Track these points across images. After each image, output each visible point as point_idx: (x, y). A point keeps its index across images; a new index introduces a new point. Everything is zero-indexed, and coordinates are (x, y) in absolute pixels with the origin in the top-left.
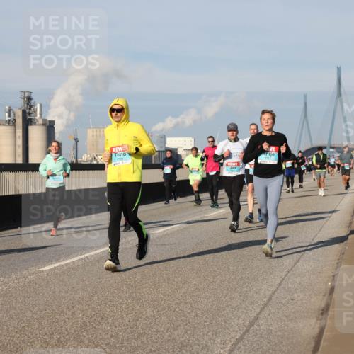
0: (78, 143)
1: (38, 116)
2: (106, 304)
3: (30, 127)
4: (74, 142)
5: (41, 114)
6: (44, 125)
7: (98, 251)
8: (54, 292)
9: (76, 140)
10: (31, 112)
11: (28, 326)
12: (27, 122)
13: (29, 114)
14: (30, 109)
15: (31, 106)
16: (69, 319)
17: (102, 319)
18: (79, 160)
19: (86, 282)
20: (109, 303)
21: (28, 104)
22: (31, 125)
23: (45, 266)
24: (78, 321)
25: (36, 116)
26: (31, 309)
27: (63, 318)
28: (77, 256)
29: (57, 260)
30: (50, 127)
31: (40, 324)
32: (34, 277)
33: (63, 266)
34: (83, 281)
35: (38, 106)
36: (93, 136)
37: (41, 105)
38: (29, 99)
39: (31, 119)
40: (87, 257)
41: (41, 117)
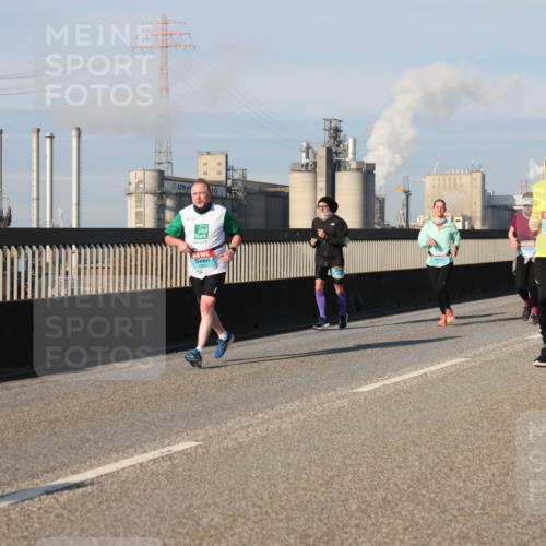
0: (411, 197)
1: (351, 156)
2: (457, 447)
3: (338, 174)
4: (404, 196)
5: (354, 154)
6: (358, 170)
7: (443, 365)
8: (376, 426)
9: (408, 193)
10: (339, 150)
11: (338, 476)
12: (334, 166)
13: (337, 154)
14: (338, 146)
15: (340, 142)
16: (399, 468)
17: (451, 469)
18: (411, 223)
19: (425, 412)
20: (461, 445)
21: (335, 138)
22: (339, 170)
23: (361, 385)
24: (413, 472)
25: (347, 156)
26: (343, 450)
27: (389, 466)
28: (410, 371)
29: (380, 377)
30: (368, 173)
31: (355, 473)
32: (345, 402)
33: (387, 385)
34: (420, 411)
35: (350, 143)
36: (434, 187)
37: (355, 140)
38: (337, 130)
39: (339, 162)
40: (426, 374)
41: (355, 159)
